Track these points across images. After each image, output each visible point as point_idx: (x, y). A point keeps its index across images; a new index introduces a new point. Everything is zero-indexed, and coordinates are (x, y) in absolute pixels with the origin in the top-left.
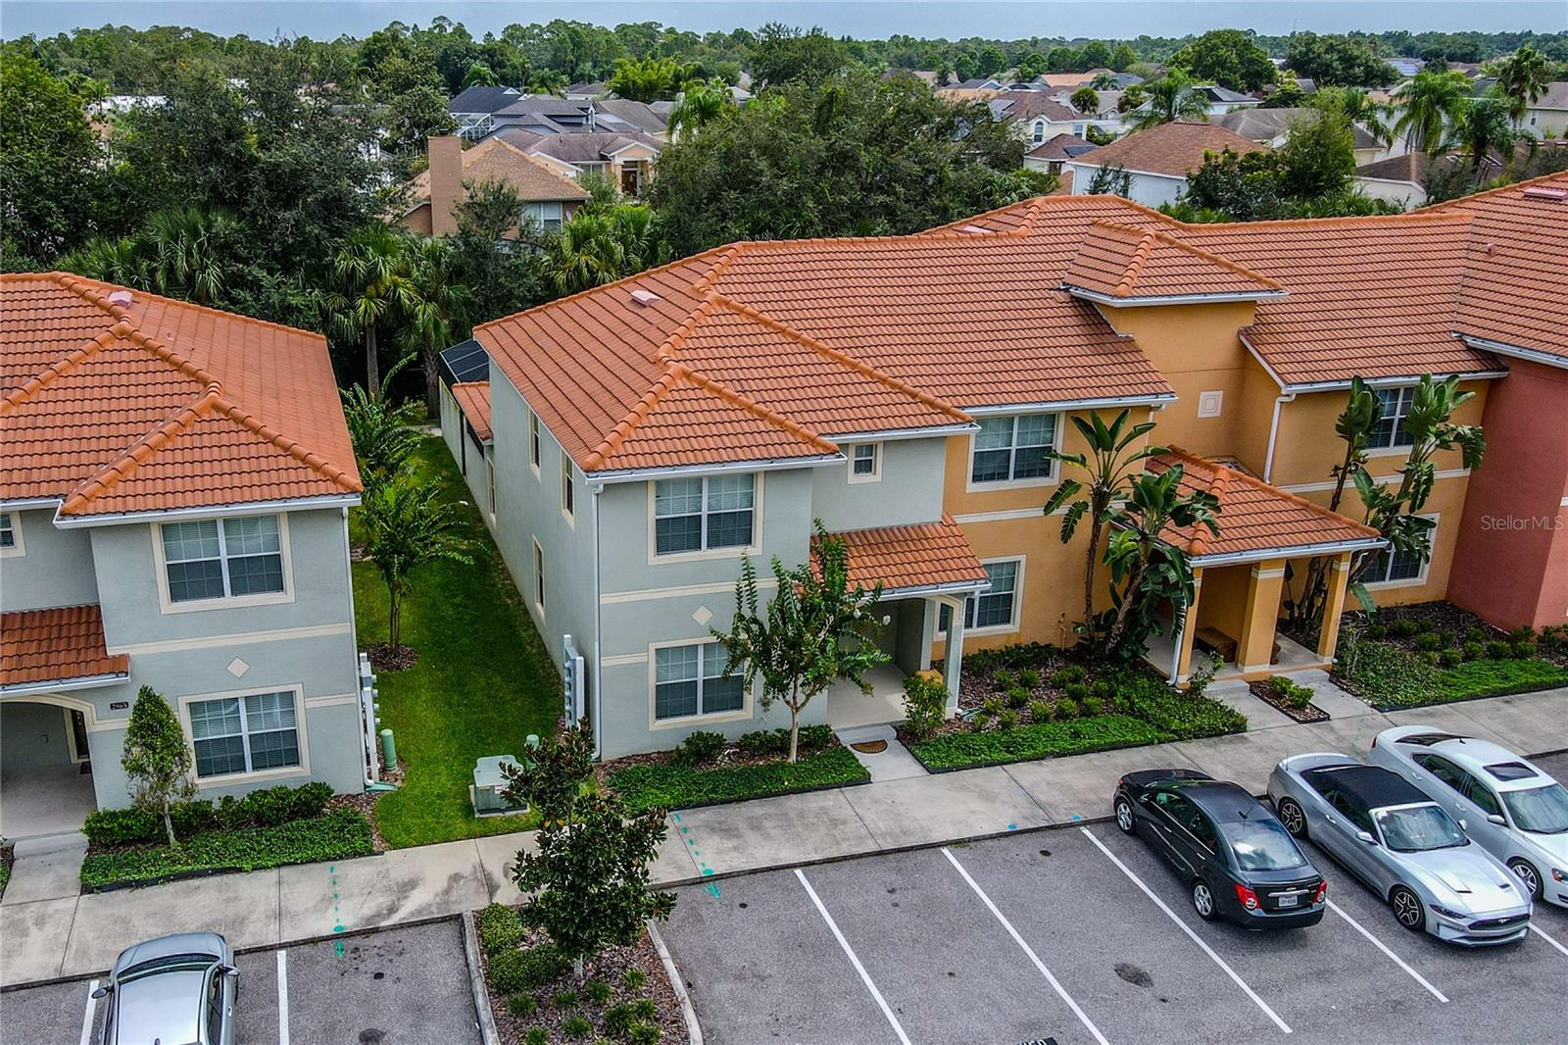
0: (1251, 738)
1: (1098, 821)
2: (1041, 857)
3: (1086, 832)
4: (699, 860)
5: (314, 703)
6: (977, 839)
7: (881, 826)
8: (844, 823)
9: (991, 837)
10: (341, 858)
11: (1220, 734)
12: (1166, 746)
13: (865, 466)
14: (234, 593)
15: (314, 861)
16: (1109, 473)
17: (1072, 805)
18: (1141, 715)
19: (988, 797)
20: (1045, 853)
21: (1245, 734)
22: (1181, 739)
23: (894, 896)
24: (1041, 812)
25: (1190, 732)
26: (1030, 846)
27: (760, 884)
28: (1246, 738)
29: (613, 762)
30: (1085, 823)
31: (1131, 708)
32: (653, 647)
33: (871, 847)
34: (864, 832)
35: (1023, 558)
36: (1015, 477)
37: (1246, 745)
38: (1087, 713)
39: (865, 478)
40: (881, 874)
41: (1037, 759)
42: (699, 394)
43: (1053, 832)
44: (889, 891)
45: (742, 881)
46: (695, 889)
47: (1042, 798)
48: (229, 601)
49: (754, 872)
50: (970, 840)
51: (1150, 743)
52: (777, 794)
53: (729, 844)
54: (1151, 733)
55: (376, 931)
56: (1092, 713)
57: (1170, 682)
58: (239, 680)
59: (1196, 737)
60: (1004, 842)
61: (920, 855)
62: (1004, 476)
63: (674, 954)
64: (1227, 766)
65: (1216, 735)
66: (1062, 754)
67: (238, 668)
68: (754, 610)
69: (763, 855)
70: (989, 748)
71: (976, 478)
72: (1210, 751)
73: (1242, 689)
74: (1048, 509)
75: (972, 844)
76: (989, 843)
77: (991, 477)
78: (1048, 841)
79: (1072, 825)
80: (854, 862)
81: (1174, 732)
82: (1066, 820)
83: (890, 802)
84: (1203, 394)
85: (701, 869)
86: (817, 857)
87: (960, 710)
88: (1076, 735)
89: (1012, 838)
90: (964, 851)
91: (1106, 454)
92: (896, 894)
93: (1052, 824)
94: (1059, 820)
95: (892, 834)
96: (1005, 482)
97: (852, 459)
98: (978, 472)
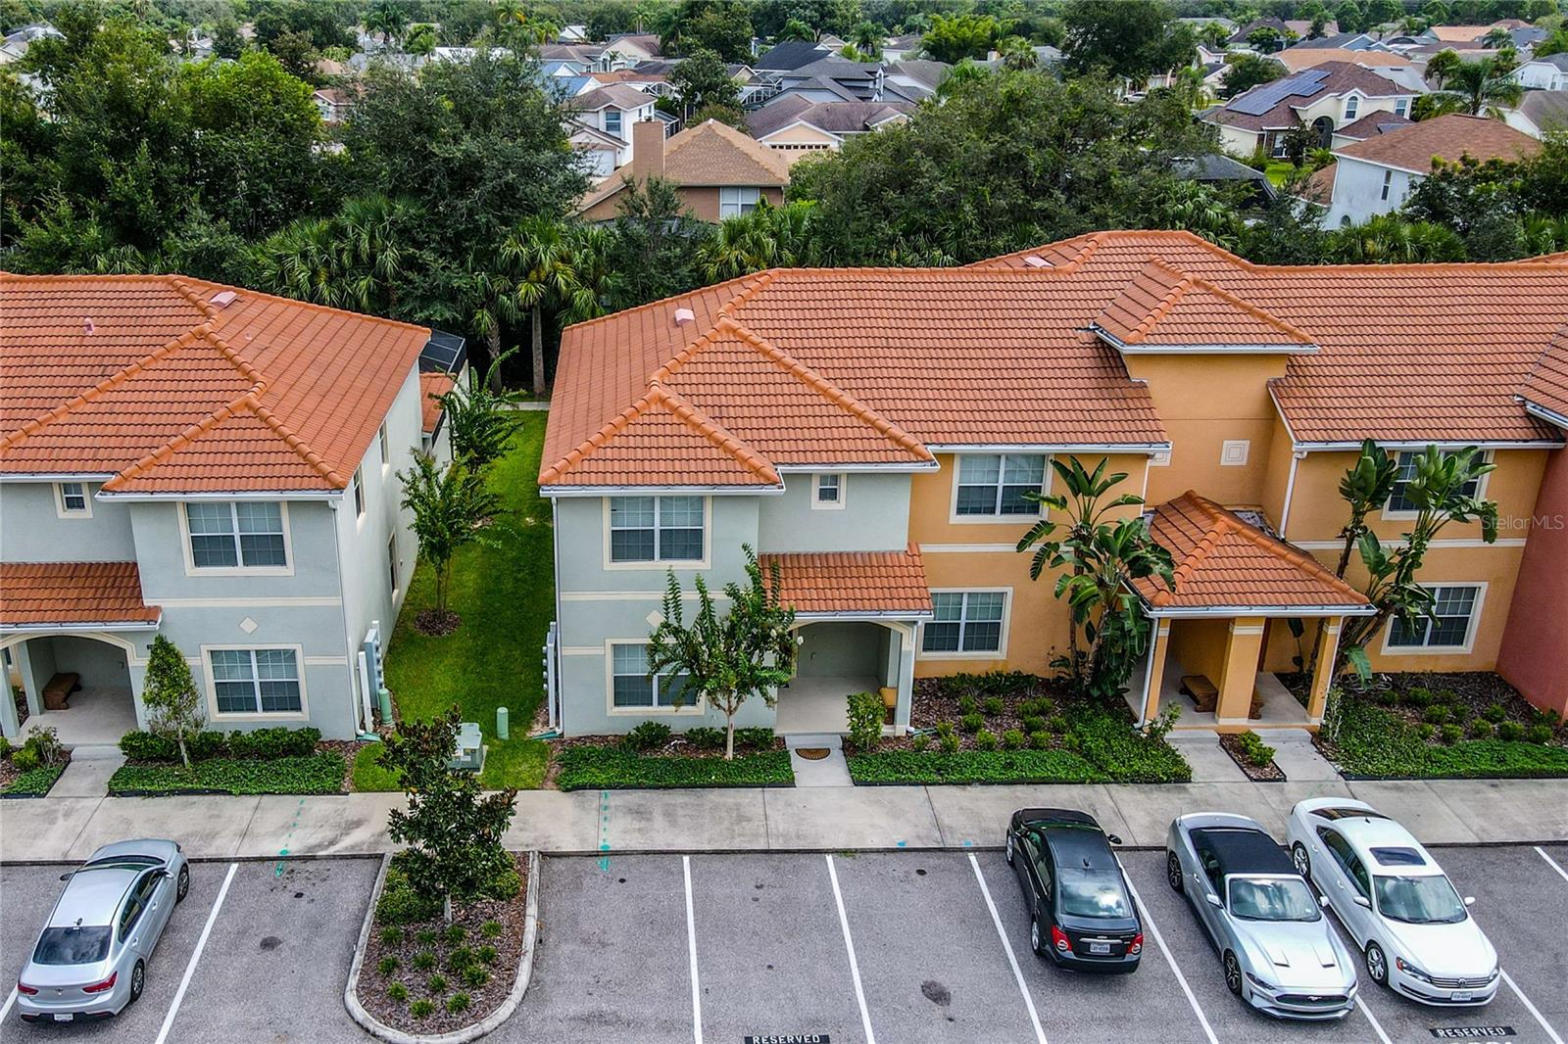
0: (1191, 790)
1: (989, 850)
2: (915, 875)
3: (972, 858)
4: (603, 835)
5: (312, 661)
6: (864, 851)
7: (781, 828)
8: (749, 820)
9: (878, 851)
10: (313, 794)
11: (1160, 781)
12: (1100, 788)
13: (828, 494)
14: (246, 563)
15: (290, 793)
16: (1089, 516)
17: (971, 831)
18: (1088, 755)
19: (895, 813)
20: (921, 872)
21: (1188, 785)
22: (1117, 782)
23: (757, 891)
24: (937, 834)
25: (1127, 777)
26: (914, 862)
27: (647, 865)
28: (1185, 789)
29: (572, 740)
30: (975, 850)
31: (1080, 746)
32: (609, 642)
33: (761, 845)
34: (762, 830)
35: (1009, 590)
36: (1002, 512)
37: (1181, 796)
38: (1035, 746)
39: (829, 505)
40: (760, 870)
41: (964, 784)
42: (668, 419)
43: (941, 854)
44: (757, 887)
45: (633, 859)
46: (590, 861)
47: (946, 820)
48: (241, 570)
49: (647, 853)
50: (856, 851)
51: (1082, 782)
52: (703, 787)
53: (637, 825)
54: (1089, 770)
55: (314, 858)
56: (1038, 747)
57: (1136, 725)
58: (249, 636)
59: (1133, 781)
60: (890, 857)
61: (803, 859)
62: (992, 511)
63: (542, 913)
64: (1149, 813)
65: (1155, 782)
66: (988, 782)
67: (249, 626)
68: (679, 620)
69: (662, 838)
70: (920, 768)
71: (961, 511)
72: (1140, 797)
73: (1210, 740)
74: (1021, 546)
75: (857, 855)
76: (874, 856)
77: (976, 511)
78: (931, 861)
79: (961, 850)
80: (739, 856)
81: (1112, 774)
82: (958, 844)
83: (801, 806)
84: (1225, 442)
85: (601, 843)
86: (707, 847)
87: (912, 729)
88: (1010, 765)
89: (898, 854)
90: (847, 861)
91: (1086, 498)
92: (761, 891)
93: (942, 846)
94: (950, 843)
95: (786, 836)
96: (992, 516)
97: (816, 487)
98: (964, 506)
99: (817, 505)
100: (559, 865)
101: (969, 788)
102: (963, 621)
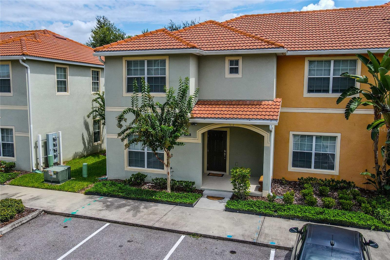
1: (284, 248)
2: (227, 253)
3: (272, 251)
4: (80, 209)
5: (18, 134)
6: (205, 236)
7: (168, 219)
8: (155, 215)
9: (214, 238)
13: (234, 70)
17: (278, 238)
18: (377, 216)
19: (237, 224)
20: (233, 252)
24: (256, 236)
26: (232, 246)
27: (86, 223)
30: (276, 247)
31: (372, 211)
33: (150, 224)
34: (157, 219)
36: (332, 92)
39: (234, 76)
43: (253, 246)
44: (129, 241)
46: (63, 218)
49: (91, 219)
50: (201, 236)
53: (101, 208)
60: (220, 242)
61: (168, 234)
62: (327, 91)
69: (105, 214)
71: (310, 91)
76: (210, 240)
77: (318, 91)
78: (242, 248)
79: (267, 246)
82: (265, 242)
86: (123, 221)
87: (272, 194)
89: (225, 242)
90: (191, 239)
92: (128, 243)
93: (255, 241)
94: (262, 240)
95: (166, 223)
96: (328, 94)
97: (227, 66)
98: (311, 89)
99: (228, 75)
100: (48, 217)
101: (291, 221)
102: (313, 152)
